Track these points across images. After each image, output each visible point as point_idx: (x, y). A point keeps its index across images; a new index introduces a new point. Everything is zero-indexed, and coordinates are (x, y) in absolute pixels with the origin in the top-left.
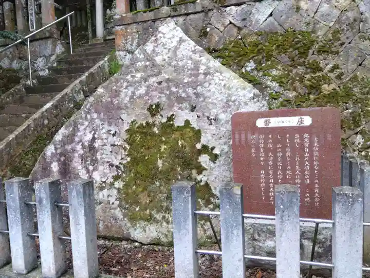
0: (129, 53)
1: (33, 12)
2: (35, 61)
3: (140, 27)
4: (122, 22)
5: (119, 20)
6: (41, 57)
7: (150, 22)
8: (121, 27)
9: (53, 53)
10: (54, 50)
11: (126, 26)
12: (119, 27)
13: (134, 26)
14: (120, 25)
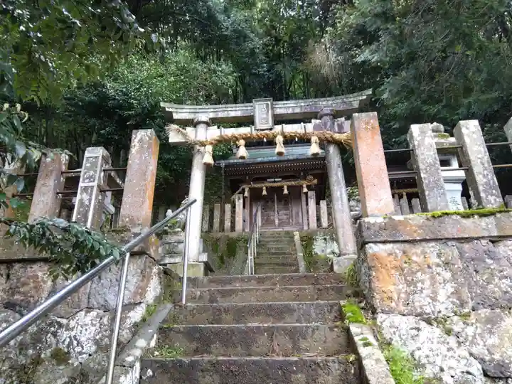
0: (429, 322)
1: (95, 184)
2: (64, 321)
3: (452, 251)
4: (391, 234)
5: (383, 228)
6: (90, 309)
7: (484, 242)
8: (389, 246)
9: (138, 299)
10: (141, 291)
11: (407, 246)
12: (381, 246)
13: (432, 248)
14: (384, 242)
